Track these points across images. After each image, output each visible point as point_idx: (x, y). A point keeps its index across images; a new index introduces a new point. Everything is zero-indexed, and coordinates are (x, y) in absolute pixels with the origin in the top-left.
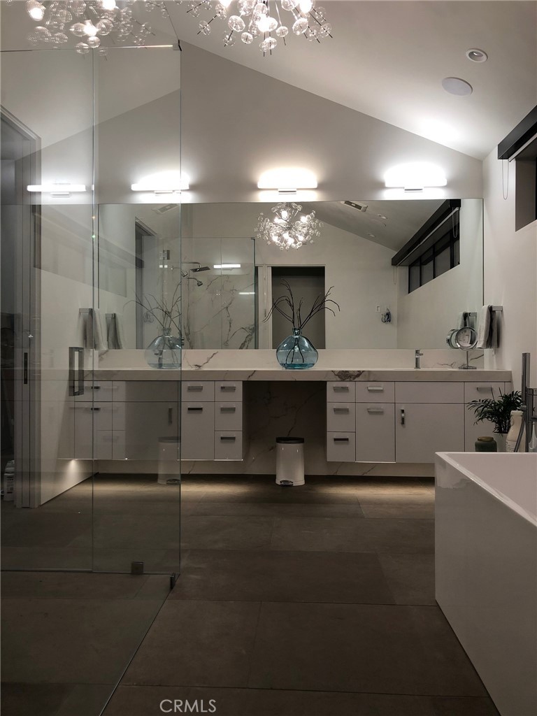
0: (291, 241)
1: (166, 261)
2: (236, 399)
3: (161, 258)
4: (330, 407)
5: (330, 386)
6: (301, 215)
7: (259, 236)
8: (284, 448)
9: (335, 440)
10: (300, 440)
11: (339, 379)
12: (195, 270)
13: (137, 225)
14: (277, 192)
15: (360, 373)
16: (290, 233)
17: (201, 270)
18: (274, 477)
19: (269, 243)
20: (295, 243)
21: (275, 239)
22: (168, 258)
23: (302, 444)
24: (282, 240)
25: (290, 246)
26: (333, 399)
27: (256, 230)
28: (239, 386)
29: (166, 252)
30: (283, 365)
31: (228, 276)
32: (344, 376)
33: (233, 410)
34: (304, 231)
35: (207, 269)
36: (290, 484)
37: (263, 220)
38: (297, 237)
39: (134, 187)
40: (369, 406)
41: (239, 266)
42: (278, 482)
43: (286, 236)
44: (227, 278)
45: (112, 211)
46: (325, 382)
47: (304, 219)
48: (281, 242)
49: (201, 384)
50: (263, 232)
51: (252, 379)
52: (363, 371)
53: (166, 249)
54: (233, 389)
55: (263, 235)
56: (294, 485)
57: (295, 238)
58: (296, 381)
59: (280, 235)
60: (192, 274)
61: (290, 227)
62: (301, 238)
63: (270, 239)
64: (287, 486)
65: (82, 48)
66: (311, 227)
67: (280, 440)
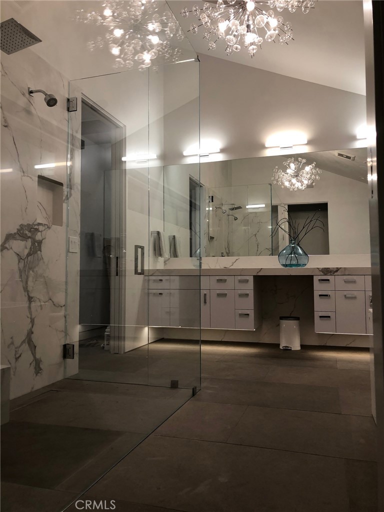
0: (298, 185)
1: (211, 203)
2: (250, 287)
3: (207, 201)
4: (316, 294)
5: (316, 279)
6: (306, 166)
7: (275, 182)
8: (285, 324)
9: (320, 317)
10: (297, 319)
11: (323, 274)
12: (233, 209)
13: (190, 179)
14: (279, 149)
15: (338, 270)
16: (297, 179)
17: (236, 208)
18: (279, 345)
19: (283, 187)
20: (302, 185)
21: (287, 184)
22: (212, 201)
23: (298, 321)
24: (292, 184)
25: (298, 188)
26: (318, 288)
27: (272, 179)
28: (251, 279)
29: (211, 198)
30: (283, 265)
31: (256, 213)
32: (327, 271)
33: (247, 295)
34: (308, 177)
35: (240, 208)
36: (290, 348)
37: (278, 171)
38: (303, 182)
39: (185, 154)
40: (345, 293)
41: (264, 206)
42: (281, 348)
43: (294, 181)
44: (255, 214)
45: (173, 170)
46: (312, 276)
47: (308, 169)
48: (291, 185)
49: (225, 278)
50: (277, 179)
51: (261, 274)
52: (340, 268)
53: (211, 195)
54: (247, 281)
55: (278, 181)
56: (292, 349)
57: (302, 182)
58: (291, 275)
59: (290, 181)
60: (231, 212)
61: (296, 175)
62: (306, 182)
63: (283, 184)
64: (287, 350)
65: (142, 68)
66: (313, 173)
67: (282, 318)
